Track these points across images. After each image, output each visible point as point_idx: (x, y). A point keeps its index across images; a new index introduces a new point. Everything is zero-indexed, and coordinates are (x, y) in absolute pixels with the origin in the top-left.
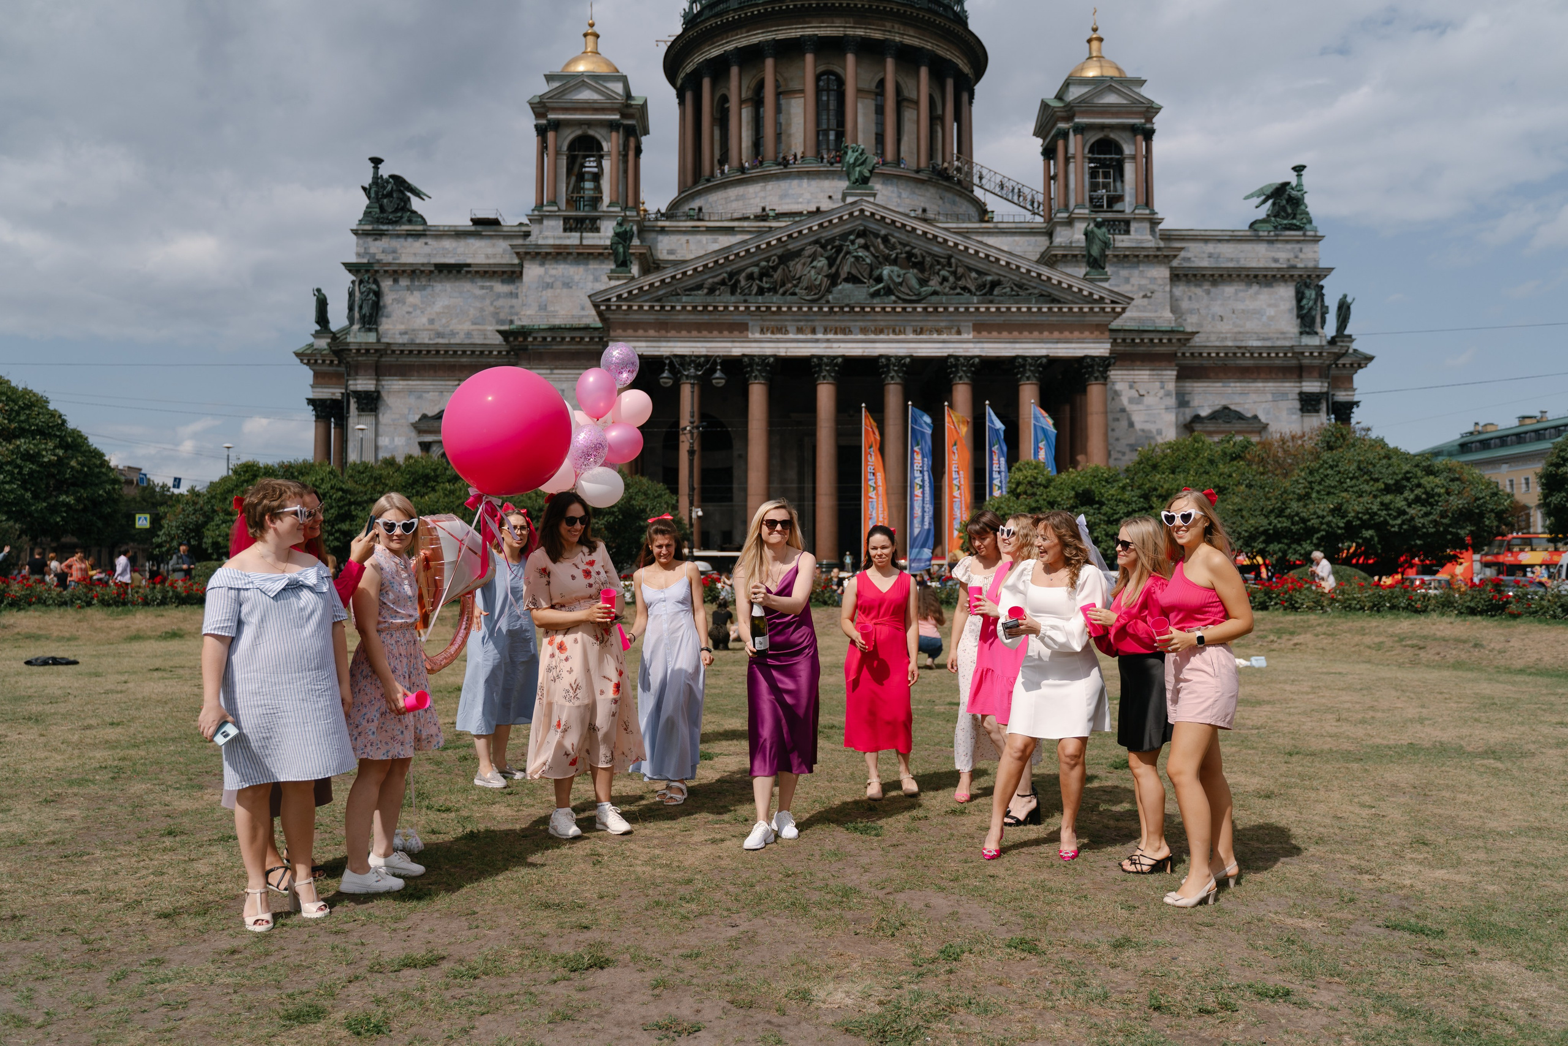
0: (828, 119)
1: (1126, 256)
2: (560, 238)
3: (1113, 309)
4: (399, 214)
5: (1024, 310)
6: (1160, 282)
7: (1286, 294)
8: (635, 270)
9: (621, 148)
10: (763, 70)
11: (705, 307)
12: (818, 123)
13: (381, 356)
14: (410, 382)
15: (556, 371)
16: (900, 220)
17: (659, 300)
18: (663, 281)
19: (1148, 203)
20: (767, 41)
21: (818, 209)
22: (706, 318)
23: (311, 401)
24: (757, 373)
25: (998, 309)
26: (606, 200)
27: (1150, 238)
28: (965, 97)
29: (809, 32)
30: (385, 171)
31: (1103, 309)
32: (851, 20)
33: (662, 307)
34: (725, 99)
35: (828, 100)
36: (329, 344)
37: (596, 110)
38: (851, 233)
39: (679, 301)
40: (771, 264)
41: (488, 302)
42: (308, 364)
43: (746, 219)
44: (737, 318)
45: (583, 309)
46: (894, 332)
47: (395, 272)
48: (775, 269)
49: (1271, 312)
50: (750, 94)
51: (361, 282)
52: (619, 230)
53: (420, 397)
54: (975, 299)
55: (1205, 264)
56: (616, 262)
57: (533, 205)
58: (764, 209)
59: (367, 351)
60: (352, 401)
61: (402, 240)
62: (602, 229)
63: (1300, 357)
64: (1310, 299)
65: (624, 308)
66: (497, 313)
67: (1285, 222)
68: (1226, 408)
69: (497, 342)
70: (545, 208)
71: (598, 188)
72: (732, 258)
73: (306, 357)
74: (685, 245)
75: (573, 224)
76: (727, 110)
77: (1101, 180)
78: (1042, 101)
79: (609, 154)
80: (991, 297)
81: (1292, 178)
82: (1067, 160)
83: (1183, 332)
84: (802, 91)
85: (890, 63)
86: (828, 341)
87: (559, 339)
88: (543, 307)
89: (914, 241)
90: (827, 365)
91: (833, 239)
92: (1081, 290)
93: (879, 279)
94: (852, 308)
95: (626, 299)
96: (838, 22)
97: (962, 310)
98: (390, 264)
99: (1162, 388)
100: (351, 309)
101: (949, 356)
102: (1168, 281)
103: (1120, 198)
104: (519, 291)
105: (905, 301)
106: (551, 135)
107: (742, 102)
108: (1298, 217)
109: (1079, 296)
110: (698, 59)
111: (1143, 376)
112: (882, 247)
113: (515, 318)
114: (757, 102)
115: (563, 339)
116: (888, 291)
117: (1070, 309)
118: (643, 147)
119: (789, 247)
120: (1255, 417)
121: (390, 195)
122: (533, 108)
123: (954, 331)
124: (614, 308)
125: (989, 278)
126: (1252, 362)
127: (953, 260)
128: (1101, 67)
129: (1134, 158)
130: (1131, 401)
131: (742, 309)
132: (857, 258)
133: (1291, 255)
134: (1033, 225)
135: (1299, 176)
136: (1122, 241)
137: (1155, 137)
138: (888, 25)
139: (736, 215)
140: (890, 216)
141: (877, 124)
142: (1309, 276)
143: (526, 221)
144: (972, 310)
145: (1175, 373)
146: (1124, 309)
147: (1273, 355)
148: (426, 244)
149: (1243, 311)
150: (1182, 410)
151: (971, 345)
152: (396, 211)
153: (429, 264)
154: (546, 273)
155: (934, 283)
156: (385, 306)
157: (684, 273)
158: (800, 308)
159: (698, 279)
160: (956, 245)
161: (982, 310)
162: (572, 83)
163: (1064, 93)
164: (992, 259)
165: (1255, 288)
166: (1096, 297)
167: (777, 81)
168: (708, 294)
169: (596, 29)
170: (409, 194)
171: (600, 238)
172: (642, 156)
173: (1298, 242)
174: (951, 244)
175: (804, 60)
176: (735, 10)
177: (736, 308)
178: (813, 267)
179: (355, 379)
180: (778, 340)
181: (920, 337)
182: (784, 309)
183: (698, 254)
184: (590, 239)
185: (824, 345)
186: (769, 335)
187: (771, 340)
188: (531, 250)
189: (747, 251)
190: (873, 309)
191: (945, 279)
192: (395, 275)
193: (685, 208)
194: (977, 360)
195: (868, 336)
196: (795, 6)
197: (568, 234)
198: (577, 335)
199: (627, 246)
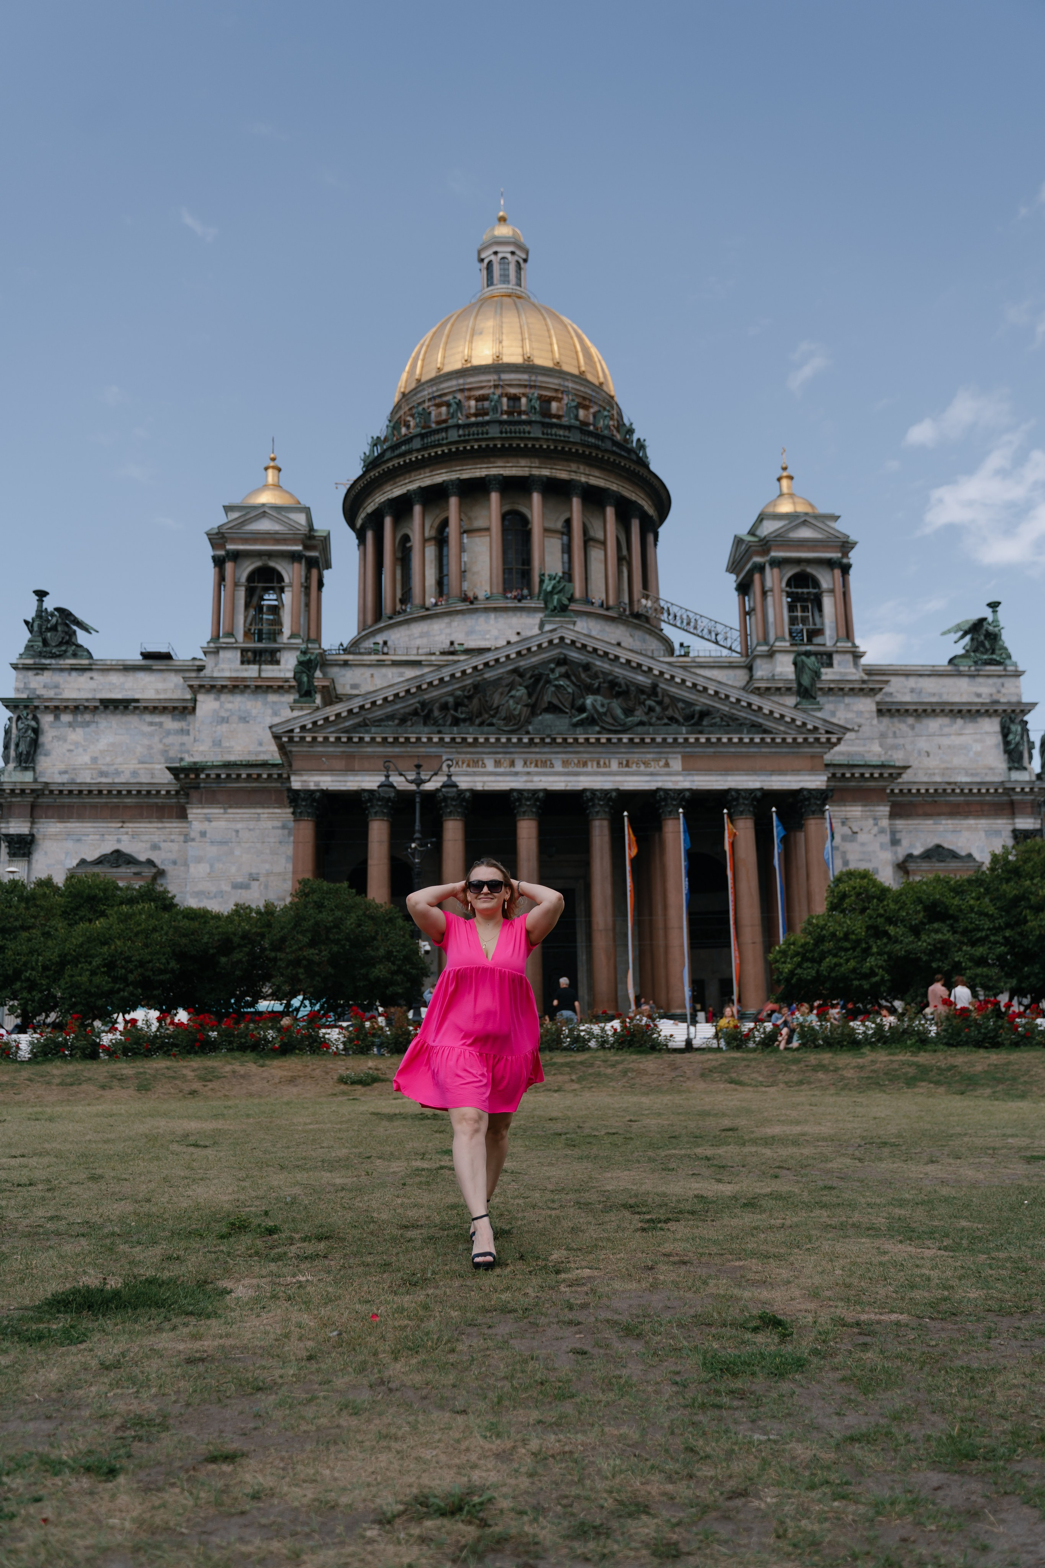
0: (514, 558)
1: (831, 689)
2: (237, 670)
3: (828, 739)
4: (63, 648)
5: (735, 740)
6: (867, 715)
7: (991, 726)
8: (318, 700)
9: (303, 580)
10: (446, 508)
11: (396, 739)
12: (505, 560)
13: (38, 796)
14: (69, 825)
15: (230, 811)
16: (601, 647)
17: (346, 731)
18: (350, 711)
19: (849, 635)
20: (451, 481)
21: (509, 643)
22: (397, 750)
24: (452, 808)
25: (708, 740)
26: (287, 631)
27: (854, 670)
28: (651, 538)
29: (494, 471)
30: (50, 604)
31: (817, 740)
32: (537, 461)
33: (350, 739)
34: (406, 538)
35: (514, 540)
37: (278, 541)
38: (550, 661)
39: (367, 732)
40: (466, 694)
41: (156, 739)
43: (434, 654)
44: (431, 750)
45: (261, 744)
46: (598, 763)
47: (57, 708)
48: (470, 698)
49: (978, 747)
50: (433, 533)
51: (19, 718)
52: (303, 658)
53: (79, 840)
54: (684, 729)
55: (907, 698)
56: (299, 691)
57: (209, 638)
58: (451, 643)
59: (23, 791)
60: (3, 845)
61: (65, 675)
62: (283, 661)
63: (1011, 793)
64: (1016, 734)
65: (309, 739)
66: (166, 751)
67: (985, 657)
68: (939, 847)
69: (166, 781)
70: (222, 640)
71: (278, 622)
72: (424, 686)
74: (369, 680)
75: (252, 657)
76: (410, 549)
77: (799, 614)
78: (735, 537)
79: (291, 585)
80: (700, 728)
81: (988, 613)
82: (764, 593)
83: (894, 767)
84: (488, 529)
85: (576, 502)
86: (528, 773)
87: (234, 776)
88: (217, 743)
89: (618, 671)
90: (528, 799)
91: (534, 667)
92: (793, 720)
93: (582, 709)
94: (554, 740)
95: (310, 730)
96: (523, 462)
97: (670, 740)
98: (51, 699)
99: (876, 824)
100: (6, 747)
101: (658, 790)
102: (875, 714)
103: (819, 632)
104: (191, 727)
105: (610, 731)
106: (229, 566)
107: (425, 541)
108: (997, 652)
109: (793, 726)
110: (379, 499)
111: (855, 811)
112: (584, 676)
113: (186, 755)
114: (441, 541)
115: (239, 776)
116: (591, 721)
117: (784, 739)
118: (325, 581)
119: (486, 676)
120: (970, 856)
121: (54, 628)
122: (210, 539)
123: (662, 763)
124: (297, 739)
125: (698, 708)
126: (962, 798)
127: (659, 690)
128: (794, 503)
129: (832, 591)
130: (844, 838)
131: (435, 740)
132: (558, 687)
133: (993, 690)
134: (731, 660)
135: (995, 612)
136: (828, 674)
137: (853, 572)
138: (574, 467)
139: (420, 651)
140: (591, 644)
141: (563, 563)
142: (1013, 711)
143: (199, 655)
144: (681, 740)
145: (888, 809)
146: (839, 740)
147: (983, 791)
148: (92, 678)
149: (949, 747)
150: (894, 848)
151: (680, 778)
153: (93, 700)
154: (221, 707)
155: (639, 715)
156: (43, 744)
157: (374, 703)
158: (498, 740)
159: (389, 709)
160: (662, 673)
161: (692, 739)
162: (252, 515)
163: (757, 528)
164: (700, 688)
165: (960, 722)
166: (810, 727)
167: (461, 520)
168: (399, 725)
169: (277, 463)
170: (75, 628)
171: (280, 671)
172: (324, 589)
173: (1000, 676)
174: (656, 672)
175: (489, 500)
176: (418, 450)
177: (430, 739)
178: (512, 697)
179: (8, 822)
180: (475, 774)
181: (627, 769)
182: (481, 740)
183: (385, 685)
184: (269, 671)
185: (525, 778)
186: (465, 768)
187: (467, 774)
188: (206, 683)
189: (441, 680)
190: (576, 740)
191: (651, 709)
192: (57, 710)
193: (368, 644)
194: (687, 794)
195: (570, 769)
196: (480, 446)
197: (246, 667)
198: (254, 772)
199: (311, 678)
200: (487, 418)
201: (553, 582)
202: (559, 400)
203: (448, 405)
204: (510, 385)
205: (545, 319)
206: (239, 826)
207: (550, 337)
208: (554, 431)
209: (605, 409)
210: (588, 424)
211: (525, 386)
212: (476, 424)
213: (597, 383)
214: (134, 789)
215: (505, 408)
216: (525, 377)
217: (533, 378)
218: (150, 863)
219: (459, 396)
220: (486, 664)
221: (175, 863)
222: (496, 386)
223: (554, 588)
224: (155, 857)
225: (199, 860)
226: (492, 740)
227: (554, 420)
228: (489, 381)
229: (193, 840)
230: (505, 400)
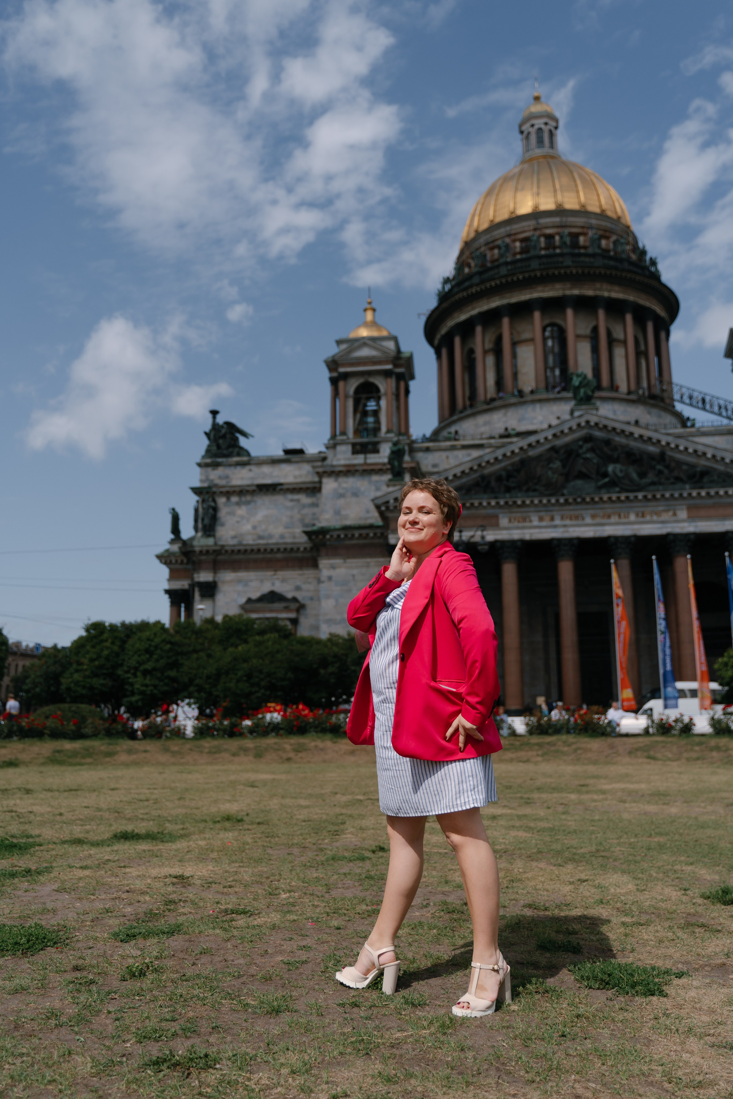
0: (554, 360)
2: (350, 459)
4: (231, 450)
9: (394, 390)
10: (500, 326)
12: (546, 362)
13: (218, 555)
14: (239, 574)
15: (349, 561)
16: (619, 426)
20: (504, 306)
21: (550, 426)
23: (167, 592)
24: (508, 555)
25: (708, 494)
26: (384, 428)
28: (663, 335)
29: (535, 295)
30: (220, 419)
32: (568, 284)
34: (472, 351)
35: (553, 346)
36: (180, 548)
37: (374, 363)
38: (578, 440)
40: (515, 468)
41: (296, 511)
42: (165, 563)
43: (493, 438)
44: (490, 511)
45: (368, 511)
46: (620, 516)
47: (228, 492)
48: (518, 471)
50: (492, 346)
51: (203, 501)
52: (395, 449)
53: (246, 585)
54: (687, 486)
56: (392, 473)
57: (329, 437)
58: (506, 429)
59: (208, 552)
60: (197, 590)
61: (232, 469)
62: (382, 450)
66: (303, 520)
69: (304, 541)
70: (338, 438)
71: (378, 422)
72: (484, 464)
73: (164, 558)
74: (446, 460)
75: (359, 449)
76: (475, 359)
79: (386, 394)
80: (701, 484)
84: (532, 340)
85: (601, 313)
86: (565, 526)
87: (350, 536)
88: (337, 513)
89: (633, 444)
90: (565, 545)
91: (566, 445)
93: (605, 475)
94: (584, 500)
96: (558, 286)
97: (676, 495)
98: (223, 487)
100: (196, 521)
101: (668, 535)
104: (319, 501)
105: (628, 491)
106: (341, 384)
107: (485, 352)
110: (451, 323)
112: (606, 449)
113: (316, 522)
114: (498, 351)
115: (353, 535)
116: (613, 484)
118: (411, 389)
119: (530, 454)
121: (224, 437)
122: (327, 365)
123: (671, 513)
124: (391, 508)
125: (699, 469)
127: (667, 457)
131: (493, 504)
132: (586, 459)
134: (729, 427)
138: (598, 285)
139: (484, 436)
140: (611, 424)
141: (593, 359)
143: (323, 449)
144: (685, 495)
148: (250, 470)
151: (685, 524)
152: (228, 447)
153: (252, 485)
154: (339, 486)
155: (651, 477)
158: (540, 501)
159: (458, 483)
160: (668, 444)
161: (694, 493)
162: (356, 345)
164: (700, 453)
167: (511, 334)
169: (374, 305)
170: (238, 435)
171: (380, 457)
174: (664, 443)
176: (477, 285)
177: (489, 504)
178: (551, 469)
179: (198, 573)
180: (524, 528)
181: (641, 519)
182: (528, 502)
183: (457, 463)
184: (373, 459)
185: (562, 530)
186: (516, 524)
187: (518, 528)
188: (328, 469)
189: (496, 459)
190: (601, 499)
191: (660, 472)
192: (228, 494)
193: (445, 433)
194: (692, 537)
195: (598, 520)
196: (524, 278)
197: (355, 456)
198: (364, 532)
199: (401, 461)
200: (529, 255)
201: (580, 379)
202: (585, 234)
203: (499, 247)
204: (547, 228)
205: (571, 172)
206: (355, 572)
207: (576, 186)
208: (582, 259)
209: (622, 237)
210: (608, 251)
211: (558, 227)
212: (521, 260)
213: (614, 216)
214: (282, 547)
215: (543, 245)
216: (557, 219)
217: (564, 219)
218: (295, 600)
219: (507, 240)
220: (530, 445)
221: (312, 599)
222: (535, 229)
223: (581, 383)
224: (299, 595)
225: (328, 597)
226: (536, 501)
227: (582, 251)
228: (530, 226)
229: (323, 582)
230: (542, 239)
